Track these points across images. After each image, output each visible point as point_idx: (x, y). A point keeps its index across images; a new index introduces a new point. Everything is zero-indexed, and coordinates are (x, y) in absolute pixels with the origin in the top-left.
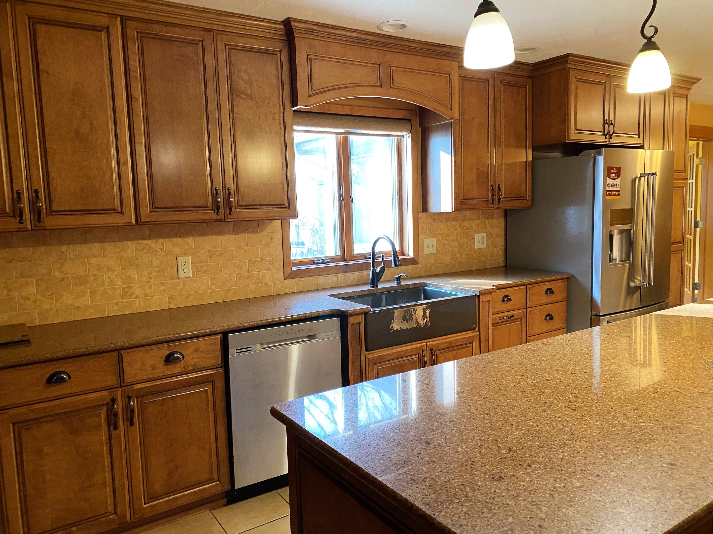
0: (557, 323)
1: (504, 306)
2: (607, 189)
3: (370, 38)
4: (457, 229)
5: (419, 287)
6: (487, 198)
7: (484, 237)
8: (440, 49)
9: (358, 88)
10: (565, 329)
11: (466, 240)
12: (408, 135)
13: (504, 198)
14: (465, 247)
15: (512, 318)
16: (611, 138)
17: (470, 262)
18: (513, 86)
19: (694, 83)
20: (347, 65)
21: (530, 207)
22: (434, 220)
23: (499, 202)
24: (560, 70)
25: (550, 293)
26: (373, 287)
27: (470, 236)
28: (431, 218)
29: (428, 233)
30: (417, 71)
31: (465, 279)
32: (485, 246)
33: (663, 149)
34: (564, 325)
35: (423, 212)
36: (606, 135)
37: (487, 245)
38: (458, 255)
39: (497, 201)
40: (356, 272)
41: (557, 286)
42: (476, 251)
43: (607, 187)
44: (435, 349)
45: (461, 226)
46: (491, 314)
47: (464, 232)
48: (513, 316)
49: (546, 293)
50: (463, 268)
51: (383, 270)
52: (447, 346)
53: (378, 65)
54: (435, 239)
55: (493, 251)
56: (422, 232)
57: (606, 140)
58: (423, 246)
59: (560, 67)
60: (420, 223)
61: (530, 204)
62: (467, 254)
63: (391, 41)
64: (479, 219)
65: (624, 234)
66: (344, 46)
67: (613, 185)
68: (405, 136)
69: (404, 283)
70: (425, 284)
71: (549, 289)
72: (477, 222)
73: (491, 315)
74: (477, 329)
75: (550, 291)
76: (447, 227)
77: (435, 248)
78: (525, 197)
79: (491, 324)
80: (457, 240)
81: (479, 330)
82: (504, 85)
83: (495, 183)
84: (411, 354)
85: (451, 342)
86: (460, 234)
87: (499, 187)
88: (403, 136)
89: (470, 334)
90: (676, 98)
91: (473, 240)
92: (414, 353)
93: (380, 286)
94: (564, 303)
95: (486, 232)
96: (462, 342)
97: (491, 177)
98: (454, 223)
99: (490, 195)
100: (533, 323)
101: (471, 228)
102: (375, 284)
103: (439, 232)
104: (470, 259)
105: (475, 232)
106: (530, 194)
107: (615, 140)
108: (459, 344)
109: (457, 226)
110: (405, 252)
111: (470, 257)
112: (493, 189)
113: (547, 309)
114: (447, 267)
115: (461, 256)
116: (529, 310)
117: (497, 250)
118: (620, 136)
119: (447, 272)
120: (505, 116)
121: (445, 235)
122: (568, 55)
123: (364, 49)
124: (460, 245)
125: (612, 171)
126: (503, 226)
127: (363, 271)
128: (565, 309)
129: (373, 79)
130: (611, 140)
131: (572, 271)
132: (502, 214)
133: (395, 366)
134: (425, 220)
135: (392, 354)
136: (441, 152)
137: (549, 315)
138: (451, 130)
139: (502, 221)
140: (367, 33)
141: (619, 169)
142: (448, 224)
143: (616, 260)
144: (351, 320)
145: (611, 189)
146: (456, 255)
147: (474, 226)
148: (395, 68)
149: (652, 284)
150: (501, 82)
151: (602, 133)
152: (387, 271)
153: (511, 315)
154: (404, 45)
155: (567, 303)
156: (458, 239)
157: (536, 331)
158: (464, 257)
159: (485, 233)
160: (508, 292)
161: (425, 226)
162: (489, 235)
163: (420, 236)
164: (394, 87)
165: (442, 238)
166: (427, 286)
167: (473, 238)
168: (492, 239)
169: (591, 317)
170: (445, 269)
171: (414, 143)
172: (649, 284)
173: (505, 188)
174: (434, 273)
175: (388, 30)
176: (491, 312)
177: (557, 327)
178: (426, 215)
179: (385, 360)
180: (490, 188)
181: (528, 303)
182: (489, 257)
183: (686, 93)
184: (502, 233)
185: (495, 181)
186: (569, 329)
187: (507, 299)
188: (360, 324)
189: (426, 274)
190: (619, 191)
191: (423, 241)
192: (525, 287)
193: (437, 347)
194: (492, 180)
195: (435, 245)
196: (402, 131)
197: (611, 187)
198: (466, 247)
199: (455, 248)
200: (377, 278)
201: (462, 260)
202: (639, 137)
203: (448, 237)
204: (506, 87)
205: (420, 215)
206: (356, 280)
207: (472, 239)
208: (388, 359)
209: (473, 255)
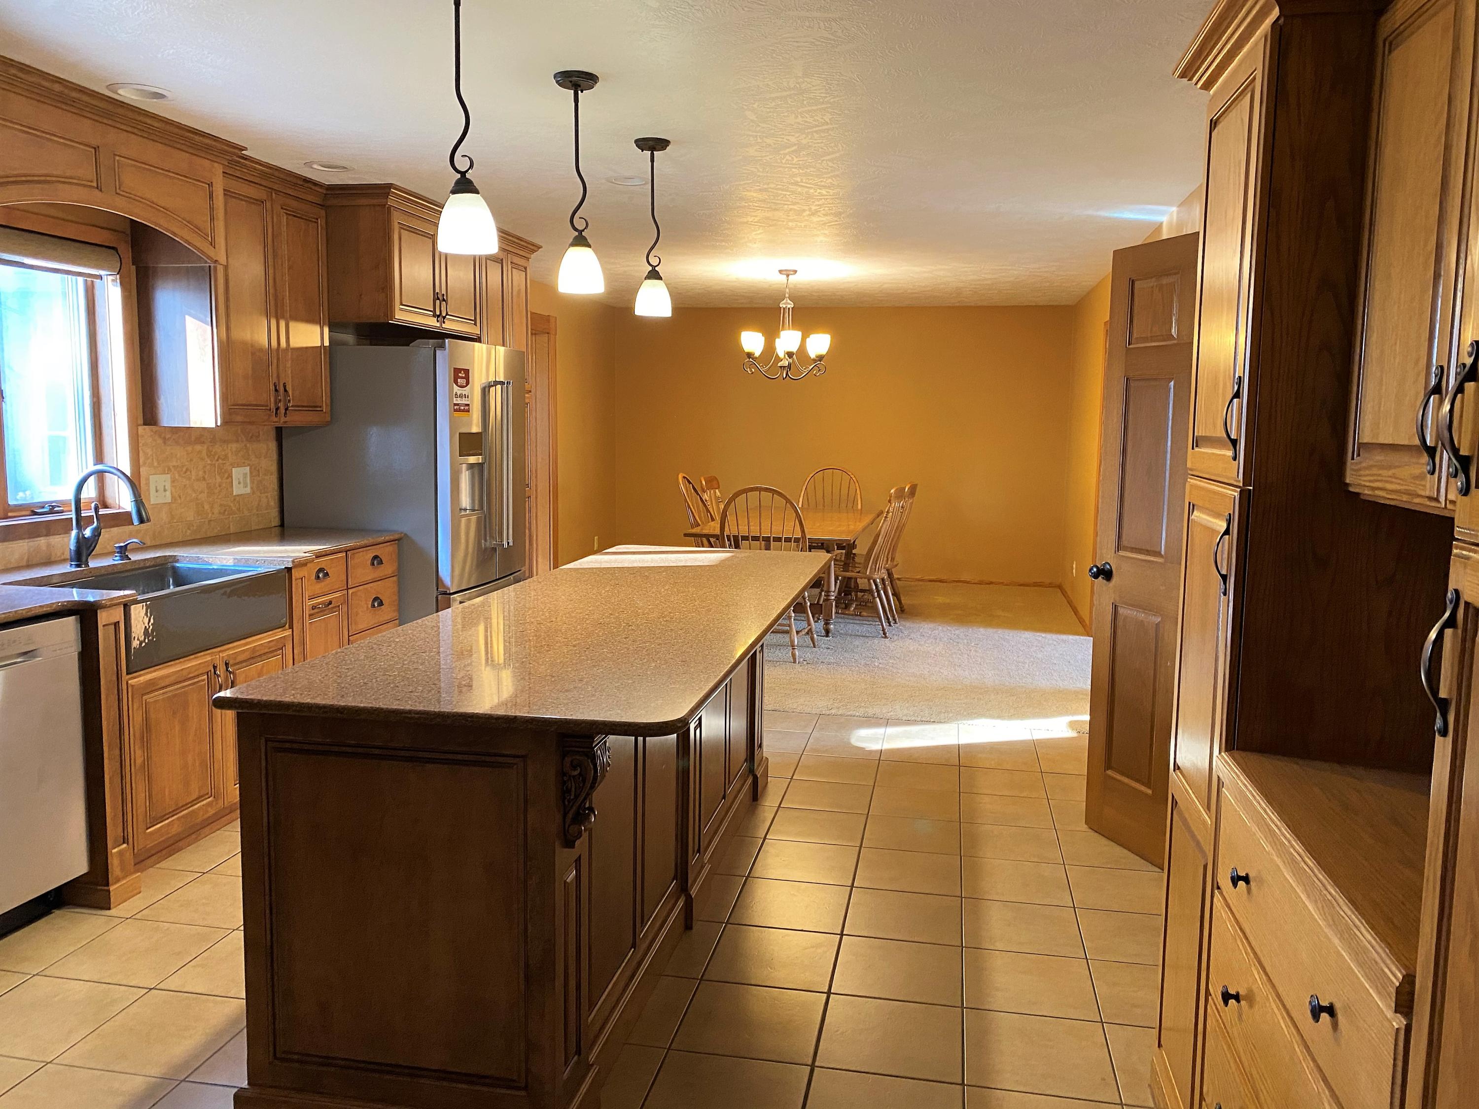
0: (387, 612)
1: (318, 587)
2: (455, 402)
3: (85, 98)
4: (202, 459)
5: (162, 564)
6: (267, 406)
7: (246, 474)
8: (197, 138)
9: (61, 186)
10: (397, 622)
11: (219, 480)
12: (110, 278)
13: (292, 406)
14: (216, 491)
15: (330, 606)
16: (444, 323)
17: (226, 519)
18: (299, 217)
19: (533, 251)
20: (39, 139)
21: (328, 424)
22: (165, 440)
23: (285, 413)
24: (374, 205)
25: (378, 564)
26: (78, 566)
27: (226, 472)
28: (160, 436)
29: (156, 464)
30: (157, 170)
31: (240, 546)
32: (248, 490)
33: (503, 345)
34: (395, 615)
35: (145, 424)
36: (438, 316)
37: (252, 488)
38: (207, 507)
39: (282, 411)
40: (27, 541)
41: (385, 551)
42: (235, 499)
43: (455, 399)
44: (231, 662)
45: (209, 454)
46: (307, 599)
47: (215, 465)
48: (330, 603)
49: (373, 564)
50: (216, 531)
51: (97, 534)
52: (249, 657)
53: (93, 147)
54: (169, 476)
55: (260, 501)
56: (145, 463)
57: (438, 325)
58: (148, 490)
59: (375, 201)
60: (140, 445)
61: (329, 419)
62: (221, 505)
63: (120, 111)
64: (237, 441)
65: (476, 471)
66: (35, 103)
67: (461, 396)
68: (105, 278)
69: (134, 557)
70: (175, 559)
71: (376, 557)
72: (234, 446)
73: (307, 601)
74: (287, 626)
75: (377, 560)
76: (187, 454)
77: (168, 493)
78: (321, 407)
79: (307, 616)
80: (204, 479)
81: (291, 627)
82: (287, 214)
83: (279, 380)
84: (196, 673)
85: (254, 649)
86: (208, 467)
87: (285, 387)
88: (101, 277)
89: (279, 634)
90: (514, 270)
91: (230, 479)
92: (200, 672)
93: (92, 564)
94: (395, 578)
95: (249, 465)
96: (269, 648)
97: (273, 369)
98: (198, 447)
99: (272, 400)
100: (357, 614)
101: (226, 457)
102: (84, 559)
103: (175, 464)
104: (226, 513)
105: (231, 464)
106: (329, 402)
107: (450, 325)
108: (266, 650)
109: (204, 452)
110: (110, 501)
111: (225, 511)
112: (276, 390)
113: (376, 589)
114: (189, 529)
115: (212, 508)
116: (350, 591)
117: (267, 497)
118: (454, 320)
119: (189, 538)
120: (290, 268)
121: (184, 469)
122: (390, 186)
123: (70, 115)
124: (209, 488)
125: (460, 375)
126: (275, 456)
127: (39, 539)
128: (396, 589)
129: (87, 172)
130: (444, 326)
131: (405, 528)
132: (273, 434)
133: (175, 696)
134: (150, 440)
135: (168, 676)
136: (187, 317)
137: (376, 599)
138: (208, 280)
139: (273, 445)
140: (83, 90)
141: (467, 372)
142: (190, 448)
143: (465, 510)
144: (103, 618)
145: (459, 401)
146: (203, 507)
147: (230, 455)
148: (122, 159)
149: (511, 544)
150: (282, 208)
151: (432, 313)
152: (105, 534)
153: (328, 601)
154: (140, 121)
155: (399, 579)
156: (206, 476)
157: (361, 627)
158: (216, 511)
159: (248, 468)
160: (323, 562)
161: (149, 452)
162: (255, 472)
163: (141, 469)
164: (121, 193)
165: (180, 475)
166: (177, 561)
167: (230, 476)
168: (259, 479)
169: (437, 597)
170: (186, 532)
171: (126, 294)
172: (508, 543)
173: (293, 390)
174: (169, 541)
175: (126, 95)
176: (307, 596)
177: (387, 617)
178: (152, 431)
179: (159, 686)
180: (272, 388)
181: (350, 580)
182: (255, 511)
183: (525, 265)
184: (274, 468)
185: (278, 377)
186: (402, 620)
187: (322, 574)
188: (116, 624)
189: (154, 543)
190: (468, 405)
191: (148, 479)
192: (344, 554)
193: (235, 659)
194: (275, 375)
195: (168, 487)
196: (103, 269)
197: (458, 399)
198: (220, 492)
199: (201, 492)
200: (88, 548)
201: (213, 516)
202: (475, 324)
203: (189, 473)
204: (290, 217)
205: (141, 429)
206: (26, 558)
207: (227, 478)
208: (163, 685)
209: (230, 506)
